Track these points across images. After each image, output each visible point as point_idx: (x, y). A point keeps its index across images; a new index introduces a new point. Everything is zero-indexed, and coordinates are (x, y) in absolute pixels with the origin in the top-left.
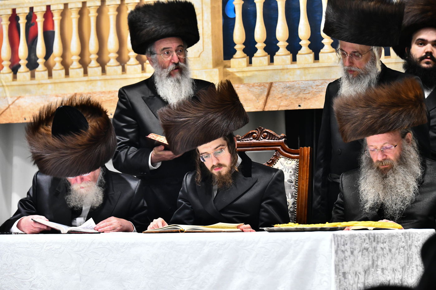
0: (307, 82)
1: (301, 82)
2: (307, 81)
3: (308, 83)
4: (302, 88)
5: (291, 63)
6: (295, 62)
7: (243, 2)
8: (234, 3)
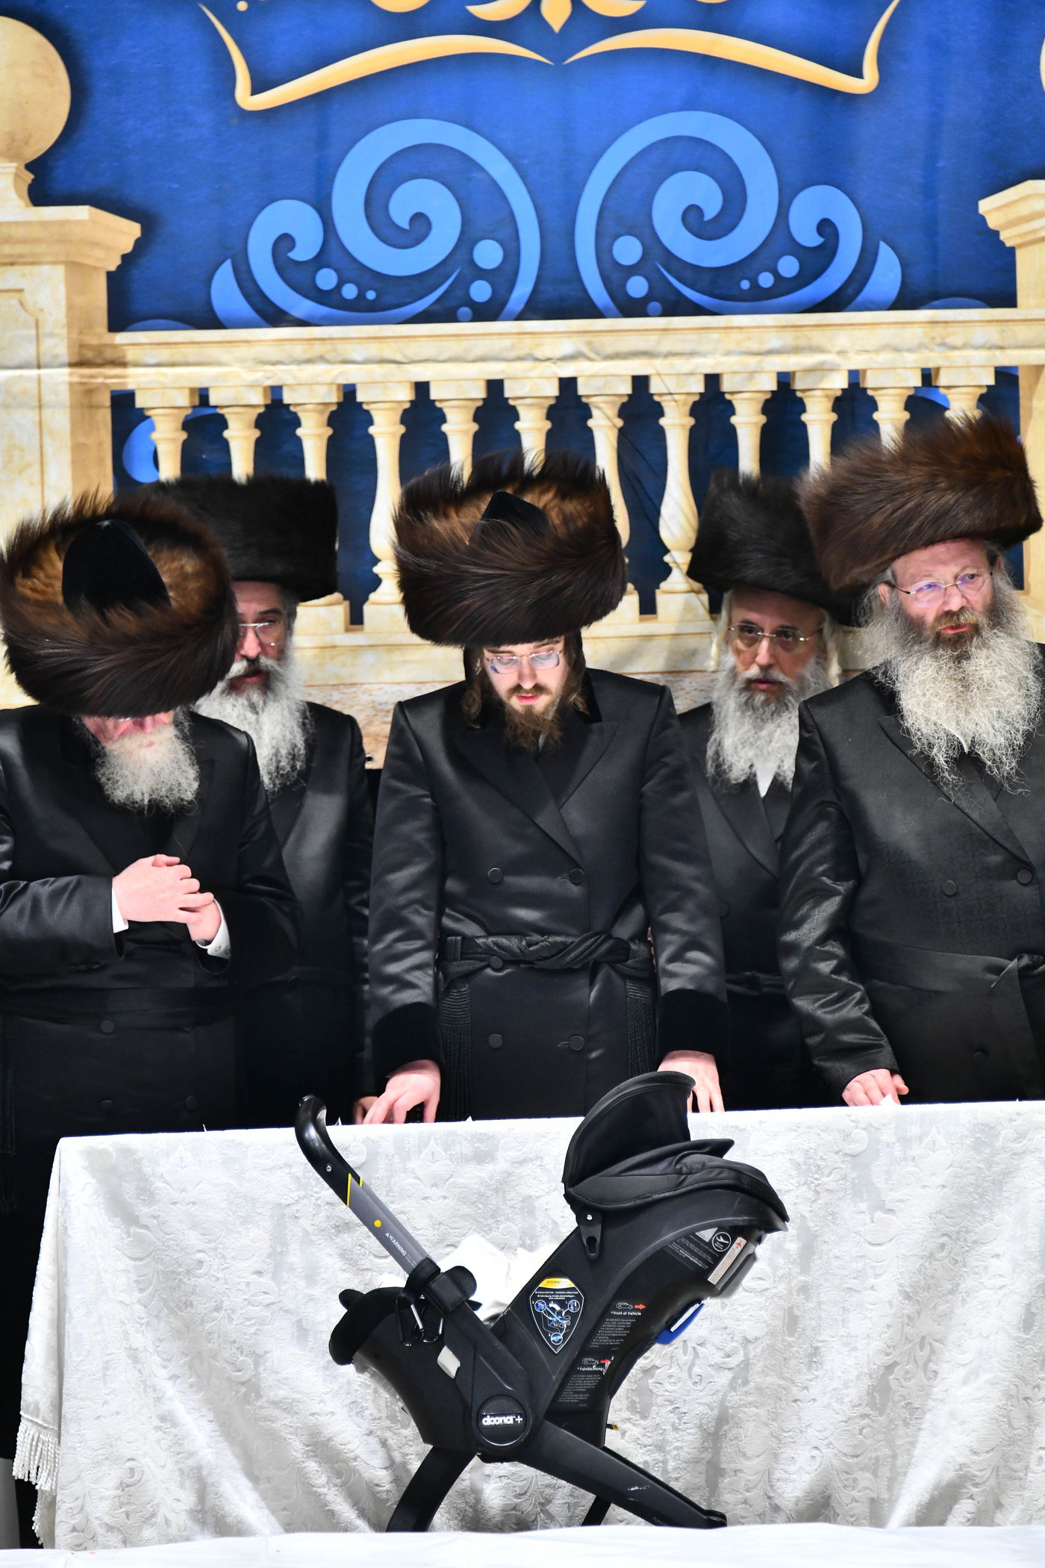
0: (397, 687)
1: (377, 687)
2: (398, 683)
3: (400, 691)
4: (380, 704)
5: (347, 630)
6: (359, 626)
7: (184, 436)
8: (154, 436)
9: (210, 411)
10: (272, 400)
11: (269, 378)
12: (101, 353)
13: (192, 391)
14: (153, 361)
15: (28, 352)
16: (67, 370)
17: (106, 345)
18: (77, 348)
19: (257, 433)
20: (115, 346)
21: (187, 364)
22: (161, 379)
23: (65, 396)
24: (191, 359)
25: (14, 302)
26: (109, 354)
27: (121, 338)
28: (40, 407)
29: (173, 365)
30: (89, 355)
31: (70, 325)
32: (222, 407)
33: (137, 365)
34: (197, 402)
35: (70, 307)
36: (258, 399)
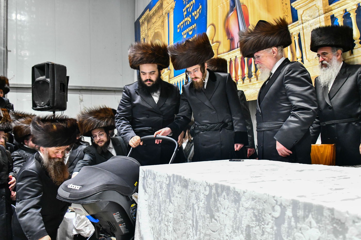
7: (343, 19)
8: (338, 21)
9: (347, 13)
10: (358, 6)
11: (357, 2)
12: (328, 10)
13: (344, 10)
14: (336, 8)
15: (317, 14)
16: (324, 15)
17: (329, 8)
18: (324, 11)
19: (356, 14)
20: (330, 8)
21: (343, 6)
22: (338, 10)
23: (323, 19)
24: (343, 5)
25: (315, 7)
26: (329, 9)
27: (331, 6)
28: (320, 23)
29: (340, 7)
30: (326, 11)
31: (323, 7)
32: (349, 11)
33: (334, 9)
34: (345, 12)
35: (323, 4)
36: (355, 7)
